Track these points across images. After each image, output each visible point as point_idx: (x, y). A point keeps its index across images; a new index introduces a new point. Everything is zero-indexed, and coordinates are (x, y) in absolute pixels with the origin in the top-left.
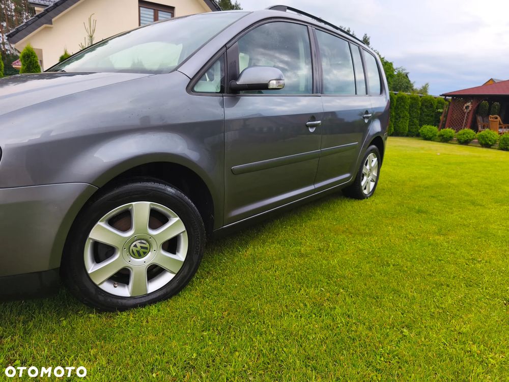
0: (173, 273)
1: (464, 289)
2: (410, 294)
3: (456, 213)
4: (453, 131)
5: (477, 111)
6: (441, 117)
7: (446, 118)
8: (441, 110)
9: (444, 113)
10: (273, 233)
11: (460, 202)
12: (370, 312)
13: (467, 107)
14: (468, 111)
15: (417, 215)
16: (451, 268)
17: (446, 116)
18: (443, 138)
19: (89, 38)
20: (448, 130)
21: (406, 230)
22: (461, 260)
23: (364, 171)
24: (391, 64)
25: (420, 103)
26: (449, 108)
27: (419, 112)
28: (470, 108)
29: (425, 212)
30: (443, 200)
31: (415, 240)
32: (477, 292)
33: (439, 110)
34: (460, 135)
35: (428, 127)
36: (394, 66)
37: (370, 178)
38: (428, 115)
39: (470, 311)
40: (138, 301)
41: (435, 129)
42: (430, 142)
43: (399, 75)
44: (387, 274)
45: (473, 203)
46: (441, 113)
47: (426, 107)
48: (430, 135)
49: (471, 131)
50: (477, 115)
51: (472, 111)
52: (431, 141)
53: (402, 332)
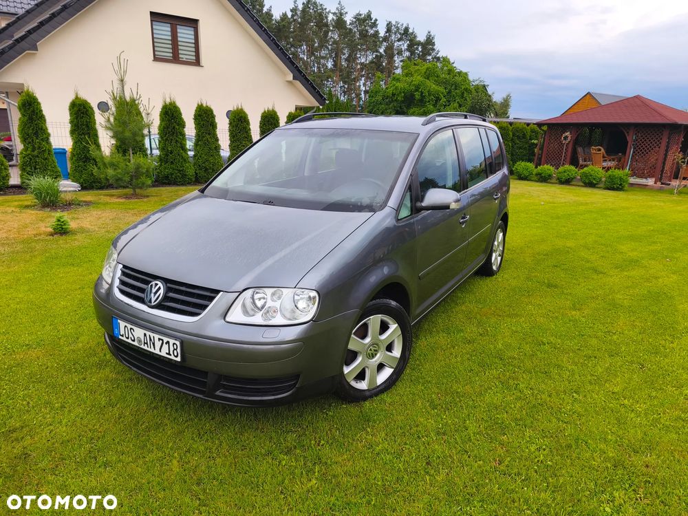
0: (392, 368)
1: (608, 360)
2: (570, 368)
3: (583, 285)
4: (552, 168)
5: (576, 142)
6: (536, 150)
7: (542, 150)
8: (536, 142)
9: (539, 144)
10: (433, 323)
11: (583, 270)
12: (546, 384)
13: (566, 138)
14: (567, 142)
15: (549, 290)
16: (594, 342)
17: (541, 149)
18: (542, 177)
19: (119, 82)
20: (545, 166)
21: (545, 308)
22: (599, 334)
23: (494, 248)
24: (466, 74)
25: (511, 134)
26: (544, 139)
27: (510, 144)
28: (569, 138)
29: (556, 286)
30: (567, 269)
31: (557, 318)
32: (618, 361)
33: (533, 141)
34: (560, 173)
35: (523, 164)
36: (471, 78)
37: (498, 253)
38: (520, 148)
39: (616, 376)
40: (373, 392)
41: (531, 165)
42: (526, 182)
43: (477, 88)
44: (546, 352)
45: (596, 271)
46: (536, 145)
47: (519, 137)
48: (526, 173)
49: (573, 168)
50: (576, 146)
51: (572, 141)
52: (528, 180)
53: (573, 397)
